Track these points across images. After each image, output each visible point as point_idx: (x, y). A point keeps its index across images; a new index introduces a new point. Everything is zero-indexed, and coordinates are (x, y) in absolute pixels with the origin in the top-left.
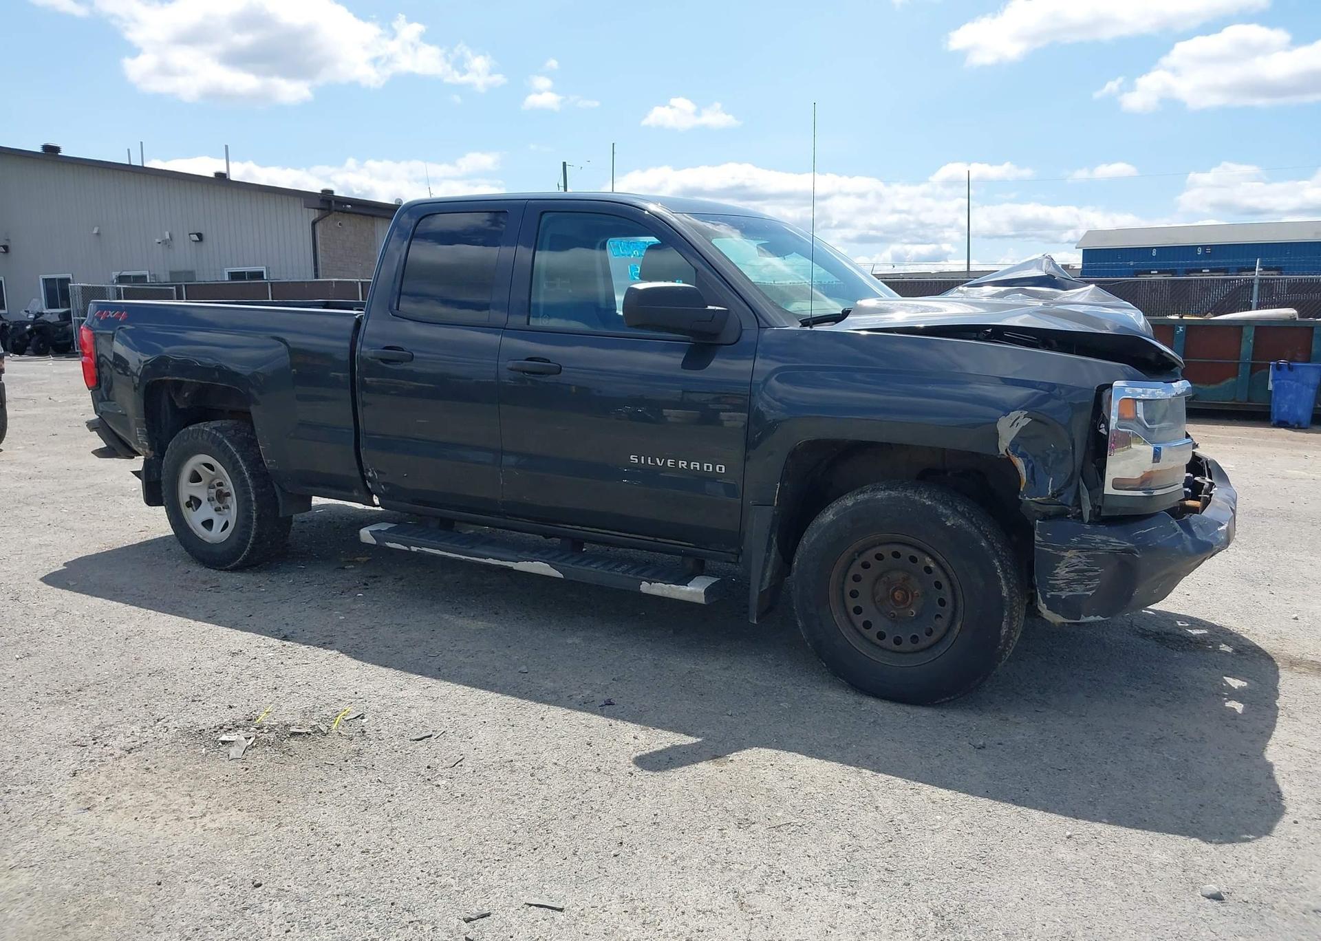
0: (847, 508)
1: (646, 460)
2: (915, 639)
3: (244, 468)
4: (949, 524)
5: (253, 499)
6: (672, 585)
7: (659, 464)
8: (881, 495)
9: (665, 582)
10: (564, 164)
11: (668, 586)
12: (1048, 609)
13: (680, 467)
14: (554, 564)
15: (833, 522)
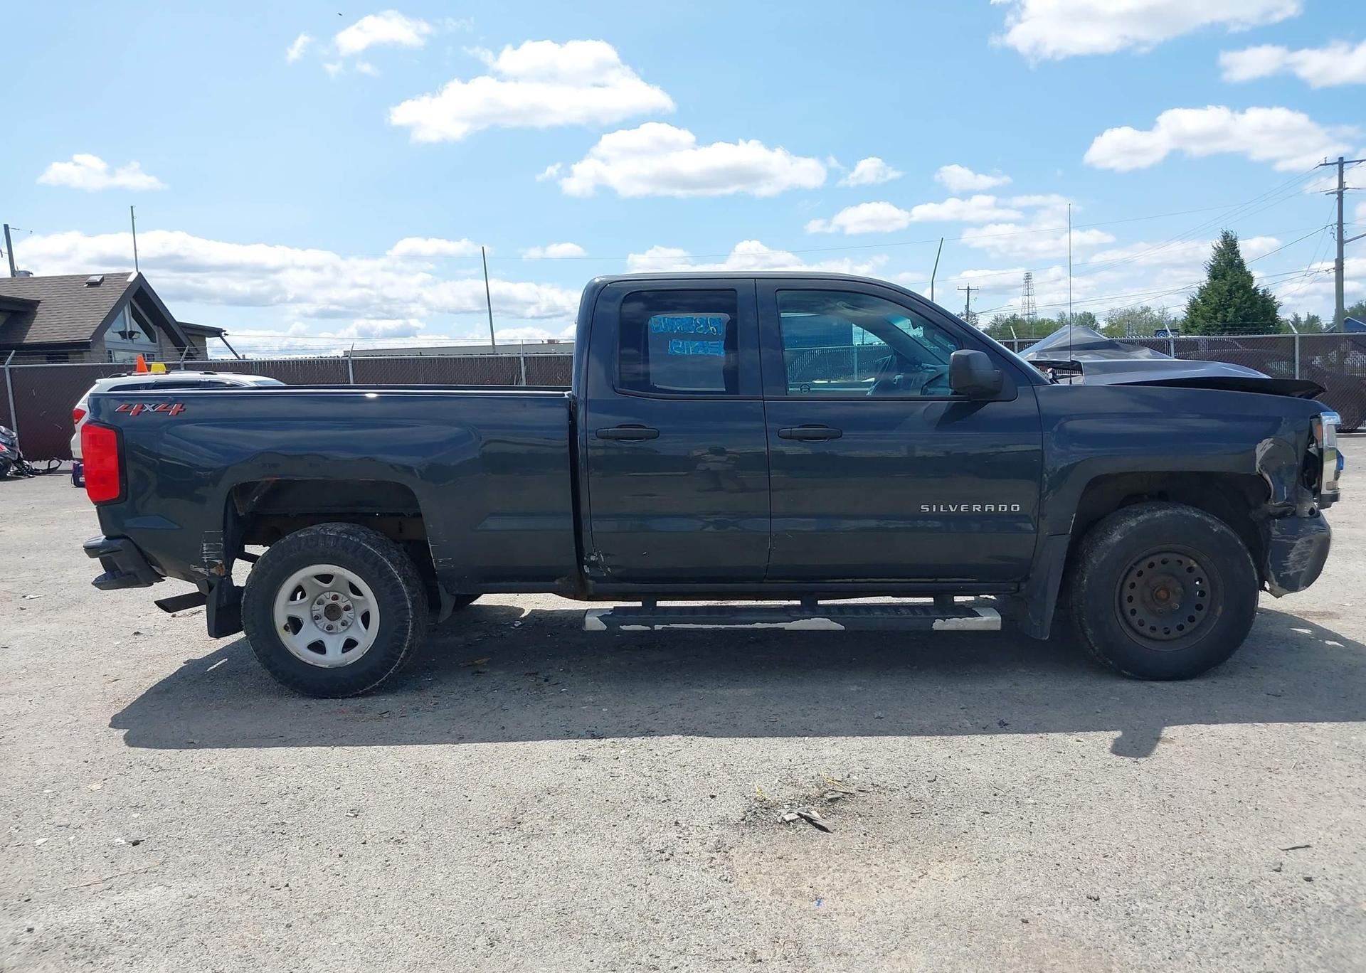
0: (1131, 528)
1: (938, 508)
2: (1180, 628)
3: (396, 572)
4: (1215, 530)
5: (409, 606)
6: (968, 618)
7: (952, 510)
8: (1158, 514)
9: (960, 616)
10: (6, 227)
11: (963, 619)
12: (1279, 586)
13: (974, 510)
14: (834, 618)
15: (1121, 541)
